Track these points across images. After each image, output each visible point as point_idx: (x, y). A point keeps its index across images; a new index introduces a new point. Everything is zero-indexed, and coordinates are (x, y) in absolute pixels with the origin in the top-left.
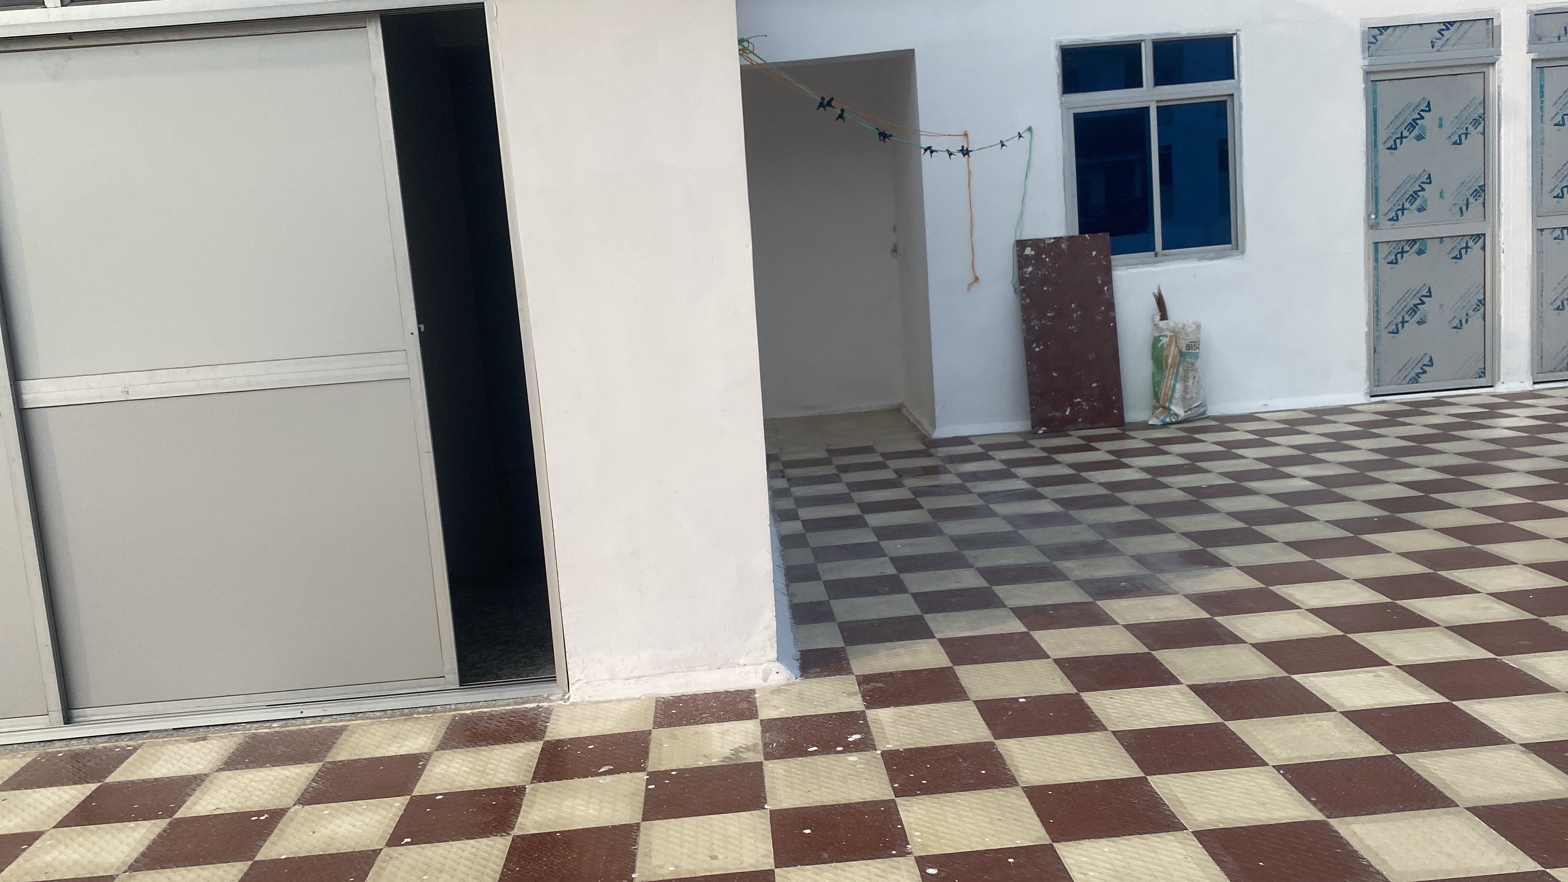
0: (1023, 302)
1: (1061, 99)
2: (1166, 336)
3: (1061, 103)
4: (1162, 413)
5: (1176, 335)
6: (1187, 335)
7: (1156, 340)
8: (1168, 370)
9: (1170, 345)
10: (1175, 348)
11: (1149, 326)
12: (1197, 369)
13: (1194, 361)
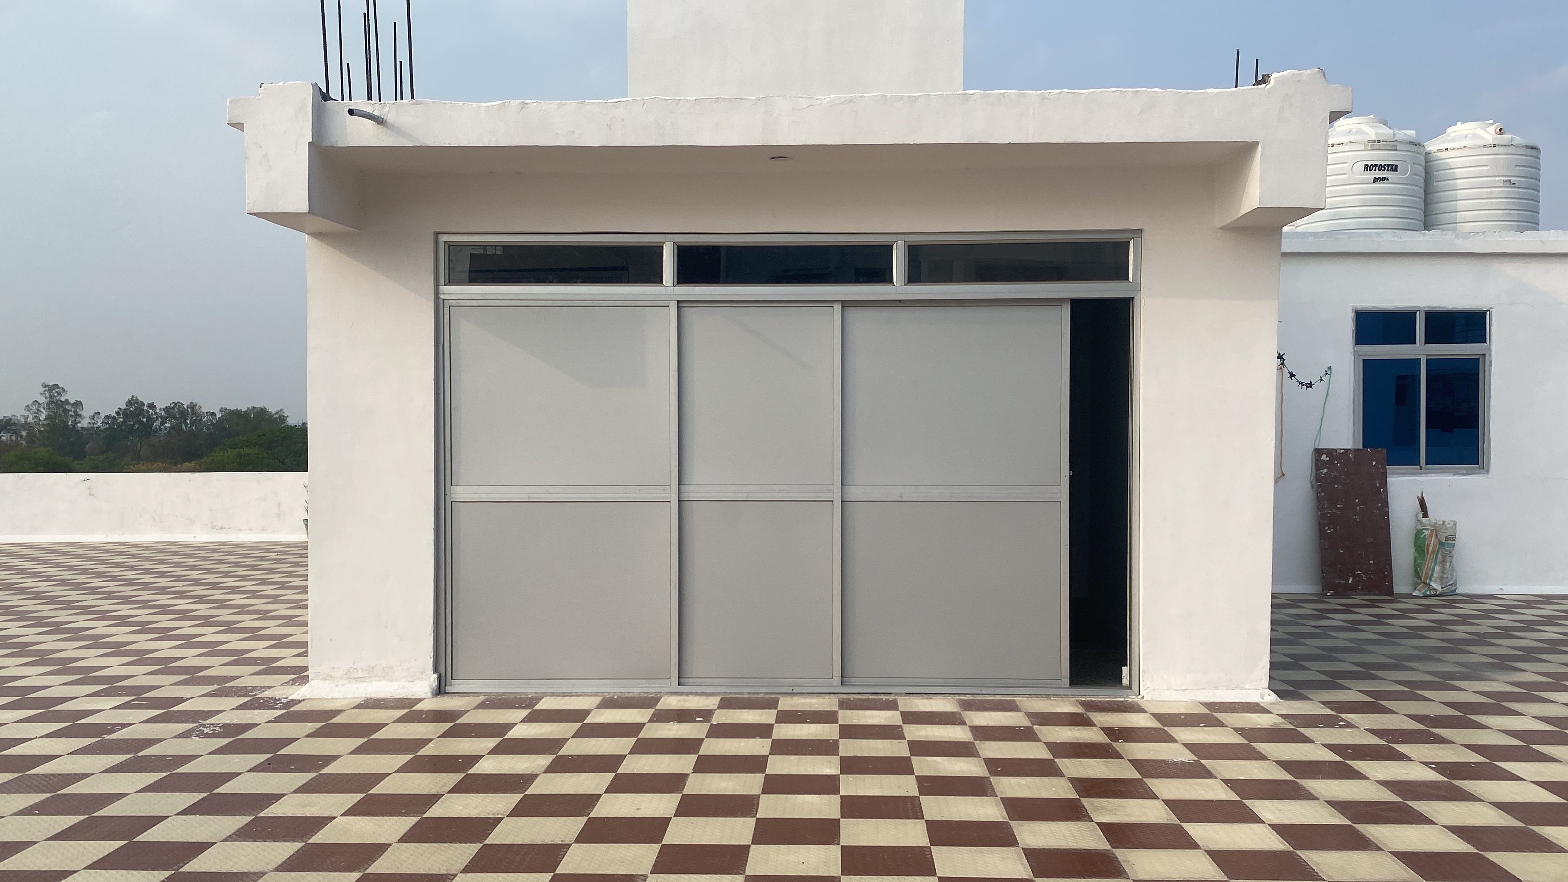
0: (1319, 495)
1: (1354, 349)
2: (1428, 530)
3: (1355, 352)
4: (1424, 588)
5: (1436, 530)
6: (1447, 529)
7: (1418, 533)
8: (1429, 555)
9: (1431, 536)
10: (1435, 539)
11: (1414, 521)
12: (1453, 556)
13: (1451, 549)
